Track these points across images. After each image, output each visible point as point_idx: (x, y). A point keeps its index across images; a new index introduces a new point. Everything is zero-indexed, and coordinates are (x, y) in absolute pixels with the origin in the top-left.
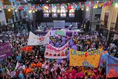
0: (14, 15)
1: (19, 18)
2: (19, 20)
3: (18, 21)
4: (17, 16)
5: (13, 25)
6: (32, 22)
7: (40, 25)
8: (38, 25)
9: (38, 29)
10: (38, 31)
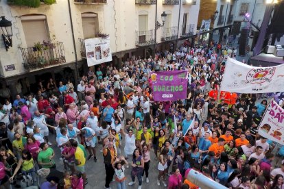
0: (219, 11)
1: (226, 20)
2: (225, 24)
3: (223, 26)
4: (224, 14)
5: (208, 34)
6: (256, 30)
7: (279, 41)
8: (270, 40)
9: (266, 53)
10: (265, 58)
